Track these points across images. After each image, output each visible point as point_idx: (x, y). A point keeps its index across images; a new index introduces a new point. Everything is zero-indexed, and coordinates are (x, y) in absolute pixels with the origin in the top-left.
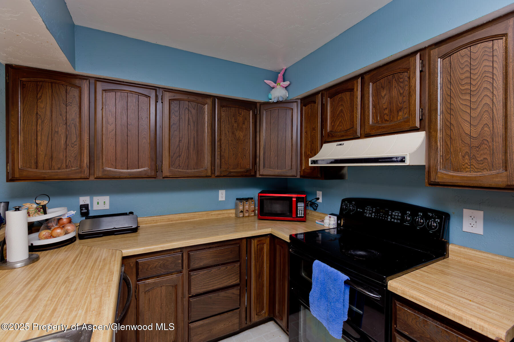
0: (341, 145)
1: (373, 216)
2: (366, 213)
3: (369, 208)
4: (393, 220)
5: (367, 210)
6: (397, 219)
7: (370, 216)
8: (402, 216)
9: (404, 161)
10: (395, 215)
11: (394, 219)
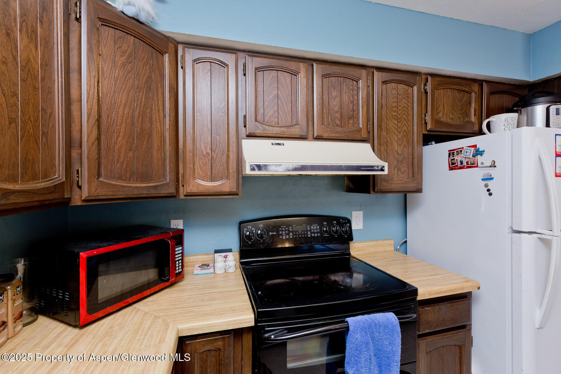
0: (279, 144)
1: (291, 237)
2: (281, 234)
3: (283, 228)
4: (313, 235)
5: (282, 231)
6: (317, 233)
7: (287, 237)
8: (320, 229)
9: (383, 170)
10: (314, 229)
11: (314, 233)
